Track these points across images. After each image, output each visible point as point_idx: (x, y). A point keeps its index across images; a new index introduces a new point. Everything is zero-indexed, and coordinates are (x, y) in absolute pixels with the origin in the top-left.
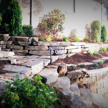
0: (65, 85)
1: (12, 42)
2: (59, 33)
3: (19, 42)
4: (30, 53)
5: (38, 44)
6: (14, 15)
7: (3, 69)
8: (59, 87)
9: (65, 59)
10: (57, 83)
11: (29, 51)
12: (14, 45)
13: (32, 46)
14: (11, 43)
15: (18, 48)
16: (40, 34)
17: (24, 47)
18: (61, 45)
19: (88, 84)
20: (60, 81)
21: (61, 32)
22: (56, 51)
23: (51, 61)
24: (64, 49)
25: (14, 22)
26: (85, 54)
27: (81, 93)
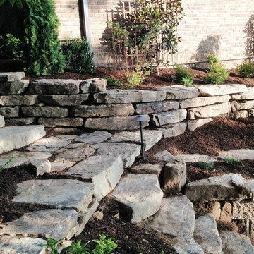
0: (182, 225)
1: (35, 96)
2: (164, 55)
3: (55, 97)
4: (87, 124)
5: (105, 100)
6: (32, 14)
7: (14, 200)
8: (165, 230)
9: (180, 136)
10: (159, 219)
11: (85, 119)
12: (41, 105)
13: (92, 106)
14: (32, 99)
15: (54, 113)
16: (111, 61)
17: (70, 108)
18: (169, 98)
19: (248, 222)
20: (168, 213)
21: (171, 51)
22: (157, 117)
23: (142, 148)
24: (180, 108)
25: (34, 36)
26: (241, 120)
27: (226, 245)
